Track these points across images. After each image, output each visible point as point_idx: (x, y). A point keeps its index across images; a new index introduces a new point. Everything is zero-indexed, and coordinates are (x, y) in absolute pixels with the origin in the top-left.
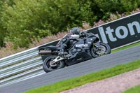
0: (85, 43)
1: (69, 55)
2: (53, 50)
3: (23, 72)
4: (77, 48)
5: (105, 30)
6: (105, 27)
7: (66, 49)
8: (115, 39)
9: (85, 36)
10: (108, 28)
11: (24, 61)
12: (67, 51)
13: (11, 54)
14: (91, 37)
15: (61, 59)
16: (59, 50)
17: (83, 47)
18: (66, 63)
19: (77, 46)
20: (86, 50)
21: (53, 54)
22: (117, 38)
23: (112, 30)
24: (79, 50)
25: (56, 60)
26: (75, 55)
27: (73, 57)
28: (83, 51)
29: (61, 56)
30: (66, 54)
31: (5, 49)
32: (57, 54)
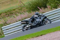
1: (33, 24)
3: (55, 19)
4: (37, 21)
9: (40, 16)
11: (55, 14)
13: (49, 11)
15: (30, 26)
16: (29, 22)
17: (39, 21)
20: (41, 22)
21: (27, 24)
26: (36, 24)
31: (47, 9)
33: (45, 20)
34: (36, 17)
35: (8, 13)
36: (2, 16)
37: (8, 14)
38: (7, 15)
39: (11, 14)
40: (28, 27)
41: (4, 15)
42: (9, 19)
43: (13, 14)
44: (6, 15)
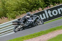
0: (32, 20)
1: (25, 25)
2: (18, 22)
4: (29, 22)
5: (47, 12)
6: (47, 10)
7: (24, 22)
8: (52, 16)
9: (32, 16)
10: (49, 11)
12: (25, 23)
14: (35, 17)
15: (22, 26)
16: (21, 23)
17: (32, 21)
18: (24, 28)
19: (29, 21)
20: (33, 23)
21: (18, 24)
22: (53, 15)
23: (51, 12)
24: (30, 23)
25: (19, 27)
26: (28, 24)
27: (27, 25)
29: (22, 25)
30: (24, 24)
32: (20, 25)
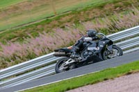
0: (97, 46)
2: (66, 51)
15: (73, 61)
16: (72, 52)
17: (95, 51)
19: (89, 49)
24: (90, 53)
26: (86, 57)
28: (94, 54)
29: (73, 58)
30: (77, 57)
33: (109, 48)
34: (88, 42)
35: (120, 3)
36: (105, 11)
37: (120, 7)
38: (118, 8)
39: (127, 6)
40: (68, 65)
41: (111, 9)
42: (122, 17)
43: (131, 6)
44: (116, 7)
